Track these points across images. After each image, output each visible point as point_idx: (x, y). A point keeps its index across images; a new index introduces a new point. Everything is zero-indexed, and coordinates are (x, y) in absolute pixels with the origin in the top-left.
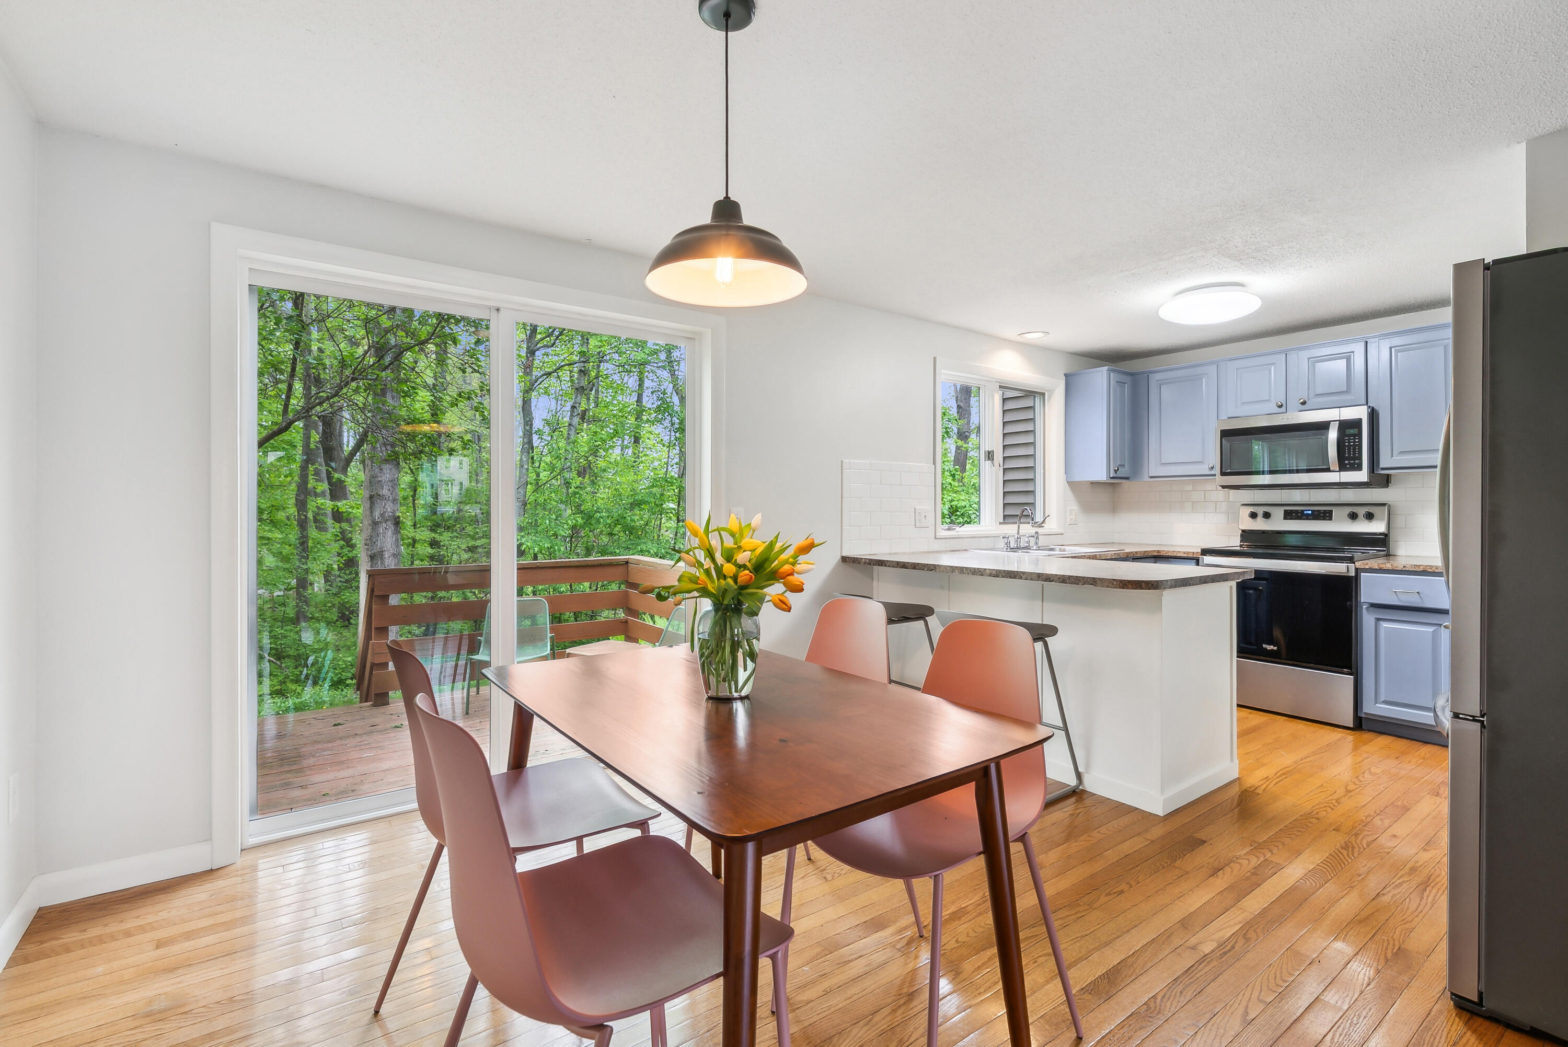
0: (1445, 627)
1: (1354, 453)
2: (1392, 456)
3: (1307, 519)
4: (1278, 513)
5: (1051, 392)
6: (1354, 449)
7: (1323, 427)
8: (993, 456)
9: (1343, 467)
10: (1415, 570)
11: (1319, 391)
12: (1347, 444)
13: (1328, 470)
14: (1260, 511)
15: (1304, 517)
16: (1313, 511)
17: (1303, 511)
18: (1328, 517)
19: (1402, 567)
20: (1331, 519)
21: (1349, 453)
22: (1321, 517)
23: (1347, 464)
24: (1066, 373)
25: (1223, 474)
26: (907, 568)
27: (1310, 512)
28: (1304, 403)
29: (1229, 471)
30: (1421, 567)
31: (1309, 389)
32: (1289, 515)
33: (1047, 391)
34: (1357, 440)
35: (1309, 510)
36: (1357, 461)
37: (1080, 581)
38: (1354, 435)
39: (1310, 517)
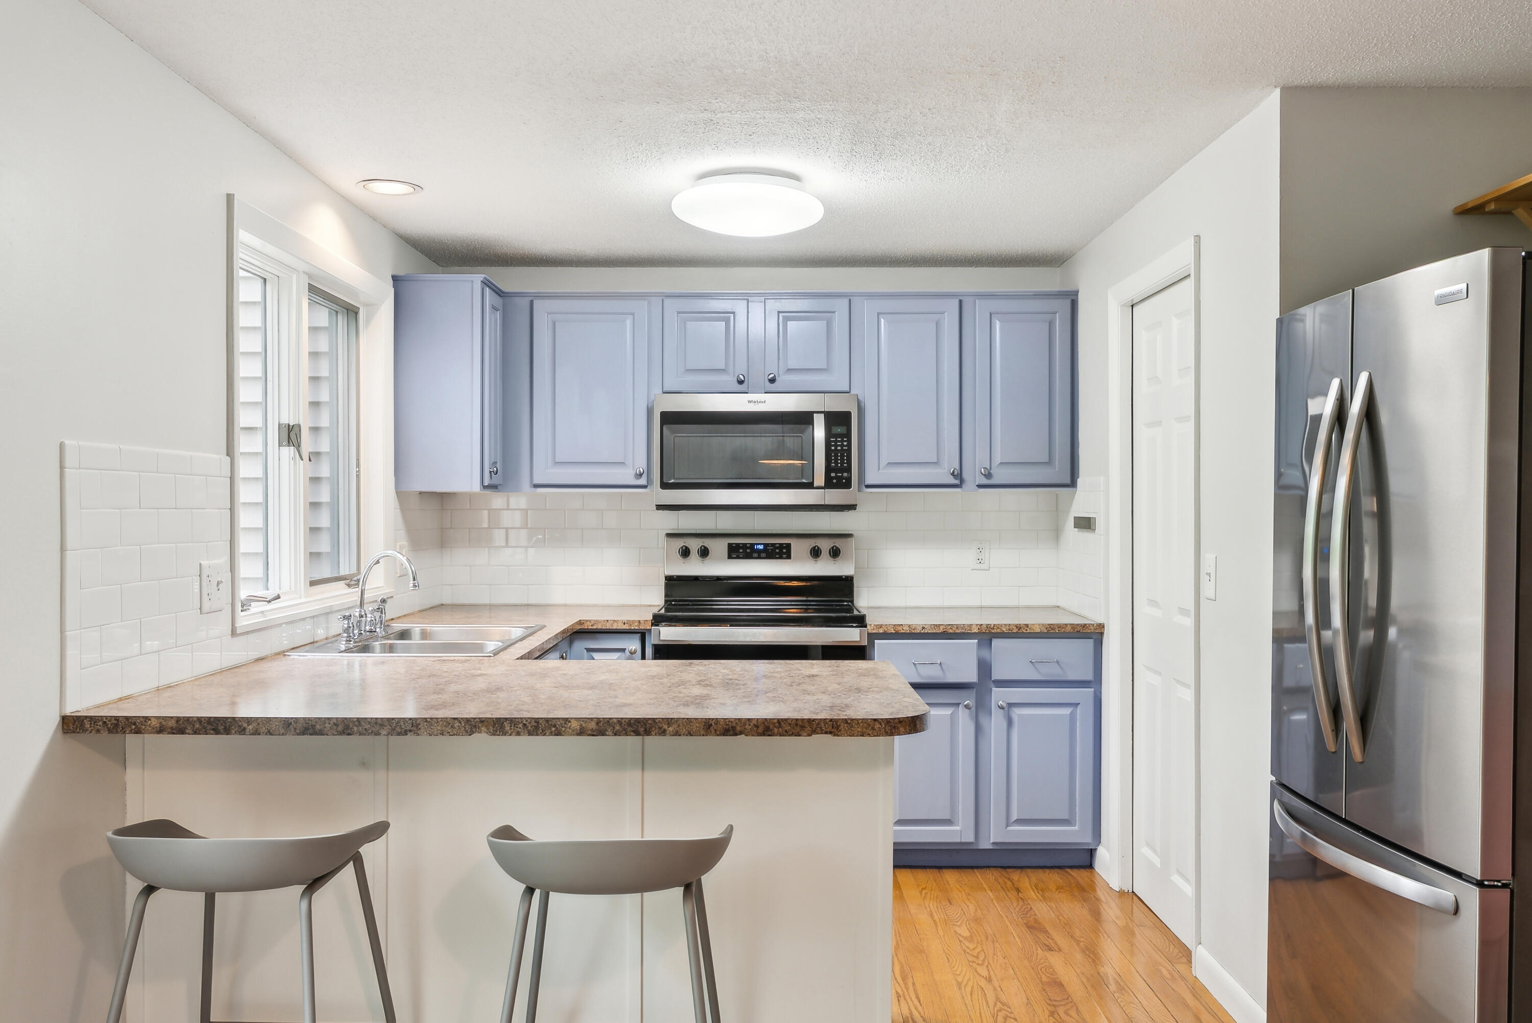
0: (967, 707)
1: (842, 463)
2: (879, 469)
3: (759, 558)
4: (719, 547)
5: (372, 307)
6: (842, 456)
7: (804, 419)
8: (298, 436)
9: (829, 484)
10: (934, 631)
11: (792, 364)
12: (833, 448)
13: (810, 486)
14: (694, 545)
15: (755, 555)
16: (766, 545)
17: (752, 545)
18: (785, 553)
19: (920, 628)
20: (789, 557)
21: (836, 463)
22: (777, 553)
23: (833, 478)
24: (395, 273)
25: (665, 485)
26: (321, 733)
27: (761, 547)
28: (772, 381)
29: (672, 481)
30: (941, 627)
31: (779, 359)
32: (736, 552)
33: (366, 305)
34: (845, 443)
35: (761, 544)
36: (845, 474)
37: (803, 727)
38: (841, 436)
39: (763, 555)
